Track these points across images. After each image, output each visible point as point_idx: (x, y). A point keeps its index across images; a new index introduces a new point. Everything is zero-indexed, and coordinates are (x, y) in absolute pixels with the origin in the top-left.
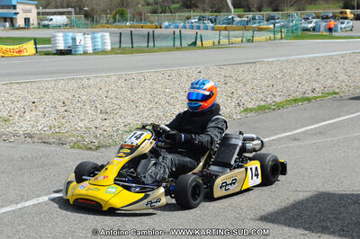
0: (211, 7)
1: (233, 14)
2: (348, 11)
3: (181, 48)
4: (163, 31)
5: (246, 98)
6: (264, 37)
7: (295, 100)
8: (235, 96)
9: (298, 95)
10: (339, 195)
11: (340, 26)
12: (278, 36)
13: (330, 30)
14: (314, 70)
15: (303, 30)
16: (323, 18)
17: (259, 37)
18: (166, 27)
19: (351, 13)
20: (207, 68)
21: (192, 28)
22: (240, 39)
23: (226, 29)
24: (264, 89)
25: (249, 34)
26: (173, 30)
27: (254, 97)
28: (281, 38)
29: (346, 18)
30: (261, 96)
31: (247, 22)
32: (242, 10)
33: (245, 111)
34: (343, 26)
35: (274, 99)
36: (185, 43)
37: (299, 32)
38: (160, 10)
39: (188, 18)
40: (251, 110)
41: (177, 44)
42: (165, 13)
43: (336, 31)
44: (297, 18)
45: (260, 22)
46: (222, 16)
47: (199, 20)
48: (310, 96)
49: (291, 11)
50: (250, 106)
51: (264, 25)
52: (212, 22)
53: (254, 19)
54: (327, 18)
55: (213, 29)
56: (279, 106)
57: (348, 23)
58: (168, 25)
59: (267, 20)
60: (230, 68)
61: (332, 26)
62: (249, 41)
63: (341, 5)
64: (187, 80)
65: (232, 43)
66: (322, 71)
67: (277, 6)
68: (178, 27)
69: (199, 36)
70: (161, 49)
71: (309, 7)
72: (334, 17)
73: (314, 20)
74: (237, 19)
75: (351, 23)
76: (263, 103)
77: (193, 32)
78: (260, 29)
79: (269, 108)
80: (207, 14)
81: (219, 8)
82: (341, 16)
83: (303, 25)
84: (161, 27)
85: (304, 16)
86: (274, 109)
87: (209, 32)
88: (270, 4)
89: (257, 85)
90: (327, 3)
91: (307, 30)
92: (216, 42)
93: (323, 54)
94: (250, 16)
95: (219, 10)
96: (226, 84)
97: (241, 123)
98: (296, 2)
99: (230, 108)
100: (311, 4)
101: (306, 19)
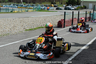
0: (17, 2)
1: (23, 4)
2: (52, 5)
3: (8, 13)
4: (3, 8)
5: (26, 27)
6: (31, 11)
7: (39, 28)
8: (23, 26)
9: (40, 26)
11: (50, 8)
12: (35, 10)
13: (48, 9)
14: (44, 20)
17: (30, 10)
18: (4, 7)
19: (53, 5)
20: (16, 18)
21: (11, 7)
22: (24, 11)
23: (21, 8)
24: (31, 24)
25: (27, 9)
26: (6, 7)
27: (28, 26)
28: (36, 11)
29: (52, 6)
30: (30, 26)
32: (25, 3)
34: (51, 8)
35: (34, 27)
36: (9, 11)
37: (40, 10)
38: (2, 2)
39: (10, 4)
40: (28, 30)
41: (7, 11)
42: (3, 2)
43: (49, 10)
44: (39, 6)
45: (30, 6)
46: (20, 4)
47: (13, 5)
48: (43, 26)
49: (38, 4)
50: (27, 29)
51: (31, 7)
52: (17, 6)
53: (28, 5)
54: (47, 6)
55: (17, 8)
56: (35, 29)
57: (52, 8)
58: (4, 6)
59: (32, 6)
60: (22, 19)
61: (48, 8)
62: (27, 11)
63: (51, 3)
65: (22, 12)
66: (46, 20)
68: (7, 7)
69: (13, 9)
70: (2, 13)
72: (49, 6)
73: (44, 7)
74: (24, 5)
76: (31, 28)
78: (30, 8)
79: (32, 30)
80: (15, 4)
81: (19, 2)
82: (51, 6)
84: (2, 7)
85: (41, 5)
86: (34, 30)
87: (16, 8)
88: (33, 2)
89: (29, 23)
90: (47, 2)
91: (42, 9)
92: (18, 11)
93: (46, 16)
94: (27, 5)
95: (19, 3)
96: (21, 23)
97: (25, 34)
98: (39, 2)
99: (22, 29)
100: (43, 2)
101: (42, 6)
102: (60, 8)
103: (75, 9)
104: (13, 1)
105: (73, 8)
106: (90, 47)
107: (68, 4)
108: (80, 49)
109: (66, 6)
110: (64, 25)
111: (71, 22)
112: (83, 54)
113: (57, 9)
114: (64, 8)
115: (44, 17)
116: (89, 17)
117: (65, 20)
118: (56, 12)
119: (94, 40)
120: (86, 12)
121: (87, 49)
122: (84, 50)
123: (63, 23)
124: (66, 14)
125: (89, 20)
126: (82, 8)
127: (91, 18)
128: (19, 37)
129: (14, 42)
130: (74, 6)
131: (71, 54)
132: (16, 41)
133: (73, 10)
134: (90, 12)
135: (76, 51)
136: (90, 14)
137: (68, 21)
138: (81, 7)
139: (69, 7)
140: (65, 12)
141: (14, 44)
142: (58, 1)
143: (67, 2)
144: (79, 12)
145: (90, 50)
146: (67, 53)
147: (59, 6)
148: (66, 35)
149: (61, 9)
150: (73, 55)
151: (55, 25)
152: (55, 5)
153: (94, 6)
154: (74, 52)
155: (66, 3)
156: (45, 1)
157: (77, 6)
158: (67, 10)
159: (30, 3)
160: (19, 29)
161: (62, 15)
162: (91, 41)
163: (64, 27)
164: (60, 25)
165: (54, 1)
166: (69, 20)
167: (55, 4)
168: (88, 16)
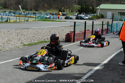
0: (14, 8)
1: (22, 11)
2: (60, 12)
5: (25, 41)
6: (32, 20)
7: (41, 42)
8: (21, 40)
9: (43, 40)
10: (54, 74)
12: (37, 20)
14: (48, 32)
15: (46, 18)
16: (52, 14)
17: (30, 20)
20: (11, 30)
22: (24, 20)
23: (19, 16)
24: (31, 38)
25: (27, 19)
27: (27, 41)
28: (38, 20)
29: (60, 15)
30: (30, 40)
31: (26, 14)
32: (24, 10)
33: (24, 45)
35: (34, 41)
36: (3, 21)
37: (44, 19)
39: (5, 12)
40: (26, 45)
43: (56, 19)
44: (43, 14)
46: (18, 12)
47: (9, 12)
48: (46, 40)
49: (42, 12)
50: (26, 43)
51: (32, 16)
52: (14, 14)
53: (29, 13)
55: (14, 16)
56: (36, 44)
59: (33, 14)
60: (19, 30)
62: (27, 21)
63: (58, 10)
64: (4, 34)
65: (21, 21)
66: (51, 32)
67: (37, 10)
68: (1, 15)
69: (9, 18)
71: (48, 10)
72: (56, 14)
73: (49, 15)
74: (23, 13)
75: (61, 16)
76: (30, 43)
77: (7, 17)
78: (31, 17)
79: (32, 44)
80: (12, 11)
83: (46, 16)
86: (34, 45)
87: (13, 17)
88: (35, 9)
89: (28, 36)
90: (54, 10)
91: (47, 18)
92: (15, 21)
93: (52, 27)
94: (27, 12)
95: (16, 10)
96: (18, 36)
97: (22, 50)
98: (43, 9)
99: (19, 44)
100: (48, 9)
101: (47, 14)
102: (71, 16)
103: (89, 19)
104: (8, 8)
105: (87, 17)
106: (105, 67)
107: (80, 12)
108: (92, 70)
109: (78, 15)
110: (74, 38)
111: (83, 36)
112: (96, 76)
113: (66, 18)
114: (75, 17)
115: (49, 28)
116: (106, 29)
117: (76, 33)
118: (65, 21)
119: (111, 58)
120: (103, 22)
121: (101, 70)
122: (98, 70)
123: (73, 37)
124: (76, 24)
125: (107, 33)
126: (98, 18)
127: (109, 31)
128: (14, 55)
129: (7, 60)
130: (88, 14)
131: (80, 75)
132: (9, 60)
133: (87, 19)
134: (108, 22)
135: (87, 71)
136: (108, 25)
137: (79, 34)
138: (97, 16)
139: (82, 15)
140: (75, 22)
141: (6, 62)
142: (68, 8)
143: (79, 9)
144: (93, 22)
145: (105, 71)
146: (75, 75)
147: (69, 14)
148: (75, 51)
149: (71, 19)
150: (83, 78)
151: (62, 39)
152: (64, 13)
153: (113, 14)
154: (84, 73)
155: (77, 10)
156: (51, 8)
157: (92, 14)
158: (78, 19)
159: (31, 11)
160: (16, 43)
161: (72, 26)
162: (107, 59)
163: (74, 42)
164: (69, 39)
165: (63, 8)
166: (80, 32)
167: (64, 11)
168: (105, 27)
